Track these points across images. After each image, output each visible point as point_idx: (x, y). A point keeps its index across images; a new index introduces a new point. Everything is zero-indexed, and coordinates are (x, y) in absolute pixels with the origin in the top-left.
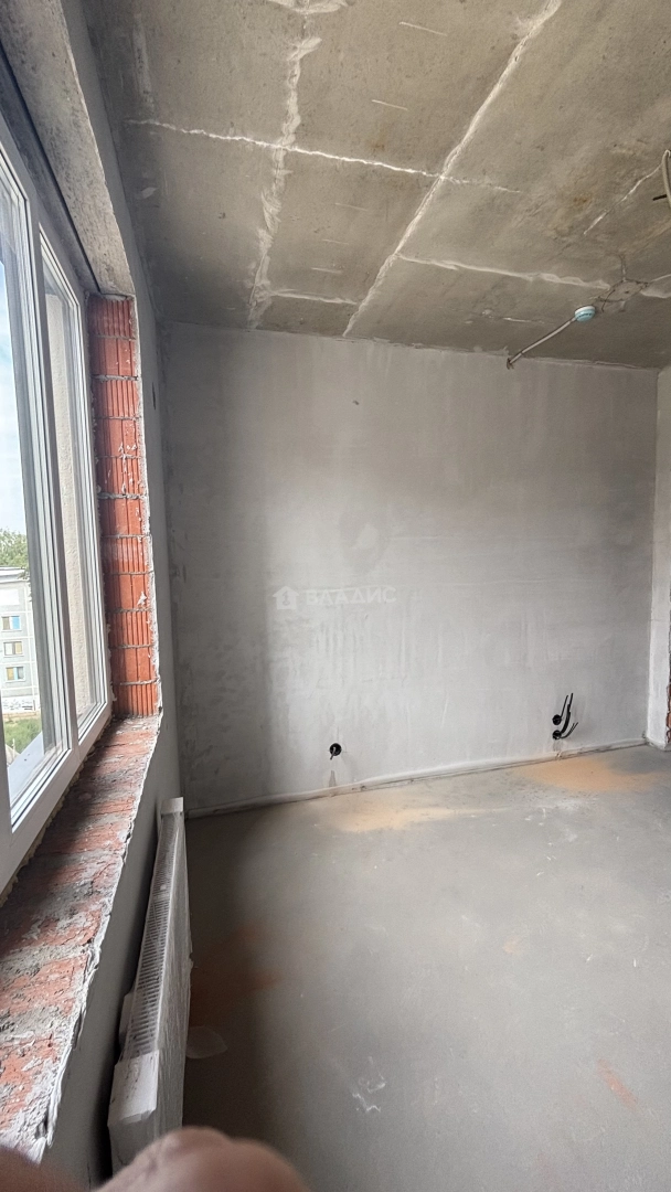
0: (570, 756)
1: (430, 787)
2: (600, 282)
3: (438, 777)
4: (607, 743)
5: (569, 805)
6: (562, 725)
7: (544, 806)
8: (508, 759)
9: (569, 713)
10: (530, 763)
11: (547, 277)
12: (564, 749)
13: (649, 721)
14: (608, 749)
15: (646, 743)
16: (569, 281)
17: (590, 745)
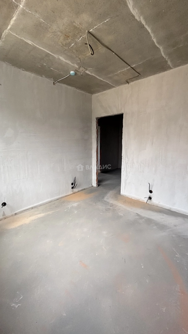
0: (76, 192)
1: (38, 209)
2: (76, 65)
3: (41, 205)
4: (84, 188)
5: (75, 205)
6: (74, 185)
7: (69, 206)
8: (61, 196)
9: (75, 182)
10: (66, 196)
11: (61, 58)
12: (74, 191)
13: (93, 181)
14: (84, 189)
15: (92, 186)
16: (67, 61)
17: (80, 189)
